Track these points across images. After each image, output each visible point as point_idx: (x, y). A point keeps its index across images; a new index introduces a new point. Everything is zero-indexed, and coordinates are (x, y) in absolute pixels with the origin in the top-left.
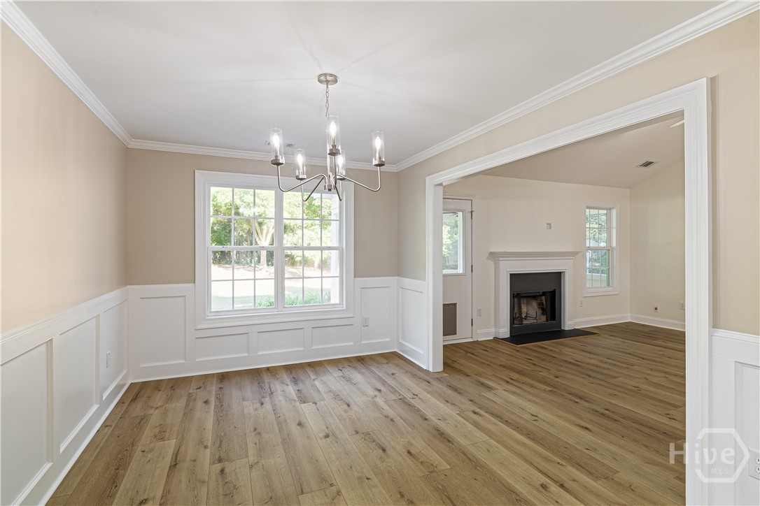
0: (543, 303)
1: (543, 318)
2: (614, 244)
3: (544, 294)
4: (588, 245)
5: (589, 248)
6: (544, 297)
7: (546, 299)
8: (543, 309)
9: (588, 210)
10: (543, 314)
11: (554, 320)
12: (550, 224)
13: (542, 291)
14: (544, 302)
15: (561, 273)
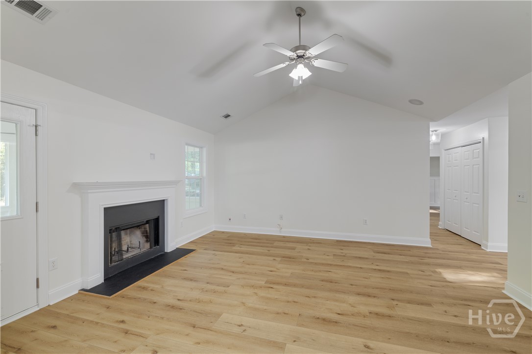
0: (146, 231)
1: (147, 246)
2: (205, 174)
3: (147, 222)
4: (186, 175)
5: (188, 178)
6: (147, 225)
7: (150, 227)
8: (147, 237)
9: (186, 147)
10: (147, 241)
11: (158, 245)
12: (154, 155)
13: (145, 220)
14: (148, 229)
15: (164, 200)
